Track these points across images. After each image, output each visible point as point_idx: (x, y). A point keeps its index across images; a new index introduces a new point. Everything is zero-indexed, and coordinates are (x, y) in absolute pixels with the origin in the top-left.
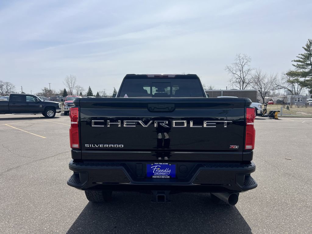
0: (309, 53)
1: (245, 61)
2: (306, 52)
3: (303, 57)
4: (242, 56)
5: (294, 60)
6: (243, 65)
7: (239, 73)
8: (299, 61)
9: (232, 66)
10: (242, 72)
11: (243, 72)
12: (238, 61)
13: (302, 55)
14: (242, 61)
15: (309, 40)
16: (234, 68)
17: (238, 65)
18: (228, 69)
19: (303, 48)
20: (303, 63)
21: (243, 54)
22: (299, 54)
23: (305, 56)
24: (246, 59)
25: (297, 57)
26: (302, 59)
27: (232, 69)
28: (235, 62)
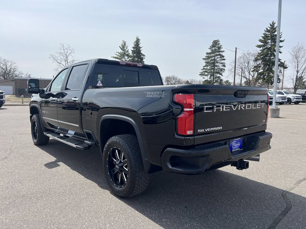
0: (124, 52)
1: (69, 52)
2: (122, 51)
3: (119, 55)
4: (66, 46)
5: (113, 56)
6: (67, 55)
7: (63, 63)
8: (117, 58)
9: (57, 55)
10: (66, 62)
11: (68, 63)
12: (62, 51)
13: (118, 53)
14: (66, 51)
15: (123, 41)
16: (59, 58)
17: (63, 54)
18: (52, 58)
19: (120, 47)
20: (120, 60)
21: (66, 44)
22: (117, 52)
23: (120, 54)
24: (70, 50)
25: (115, 54)
26: (119, 56)
27: (56, 58)
28: (59, 51)
